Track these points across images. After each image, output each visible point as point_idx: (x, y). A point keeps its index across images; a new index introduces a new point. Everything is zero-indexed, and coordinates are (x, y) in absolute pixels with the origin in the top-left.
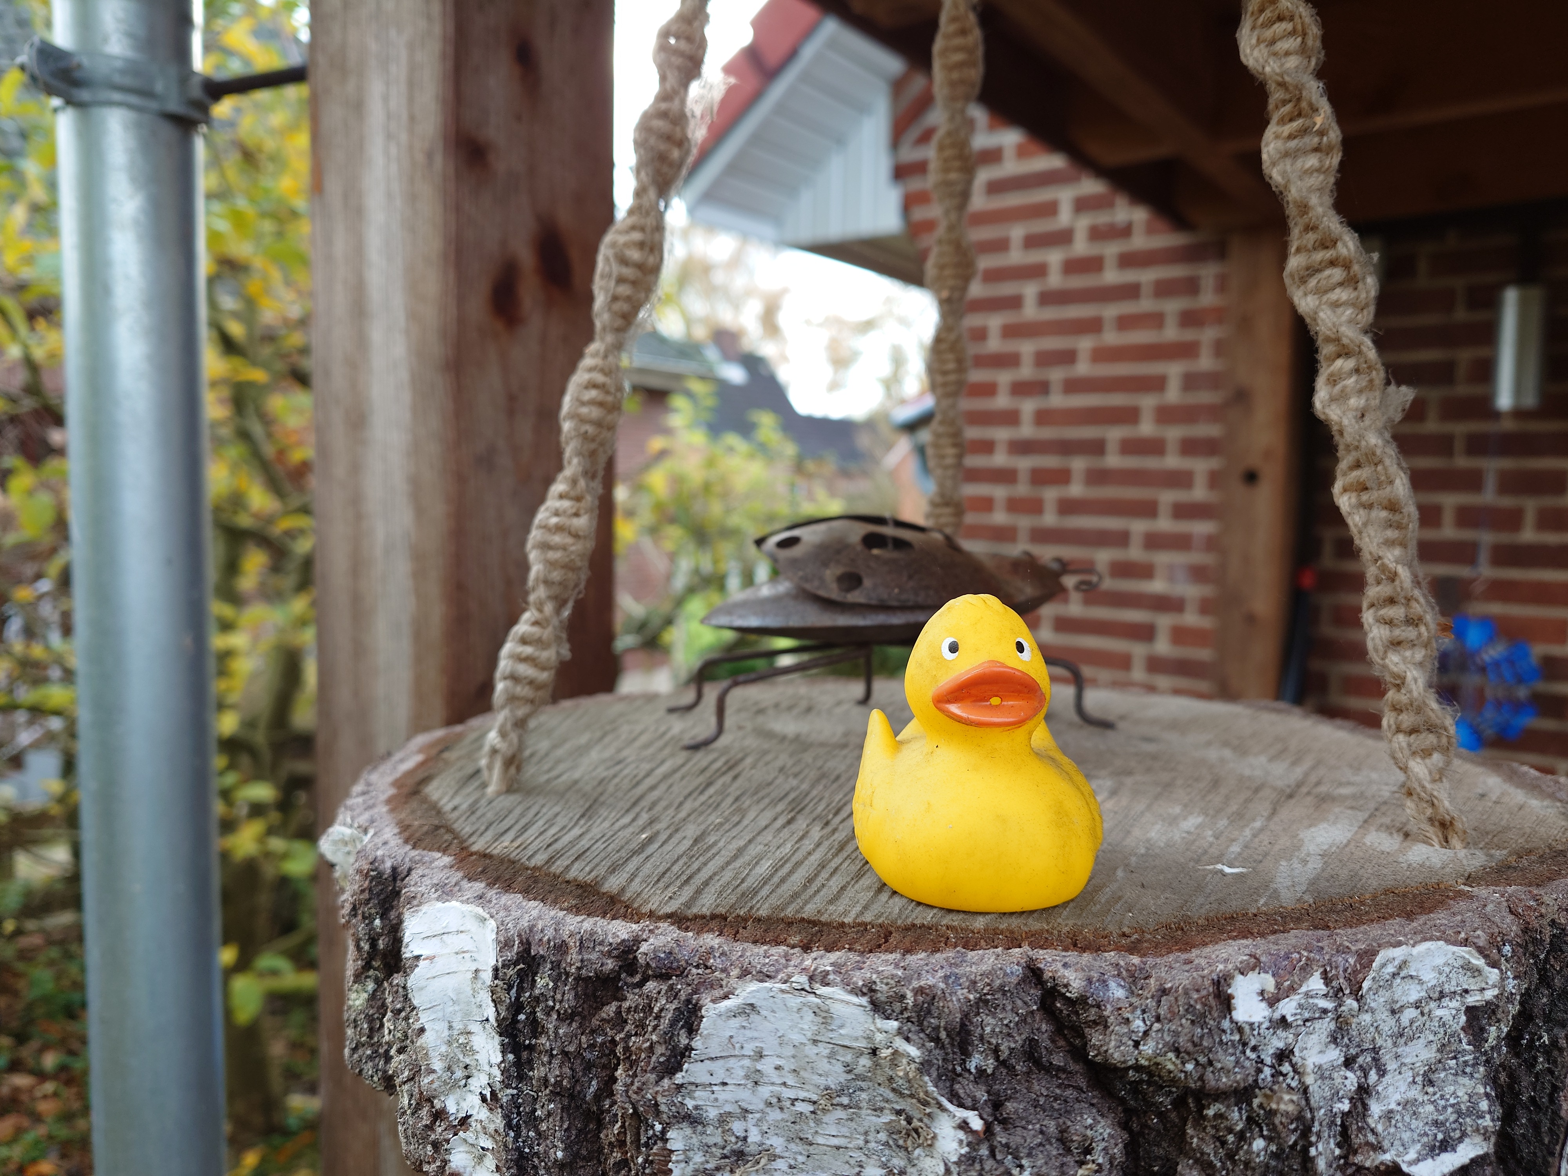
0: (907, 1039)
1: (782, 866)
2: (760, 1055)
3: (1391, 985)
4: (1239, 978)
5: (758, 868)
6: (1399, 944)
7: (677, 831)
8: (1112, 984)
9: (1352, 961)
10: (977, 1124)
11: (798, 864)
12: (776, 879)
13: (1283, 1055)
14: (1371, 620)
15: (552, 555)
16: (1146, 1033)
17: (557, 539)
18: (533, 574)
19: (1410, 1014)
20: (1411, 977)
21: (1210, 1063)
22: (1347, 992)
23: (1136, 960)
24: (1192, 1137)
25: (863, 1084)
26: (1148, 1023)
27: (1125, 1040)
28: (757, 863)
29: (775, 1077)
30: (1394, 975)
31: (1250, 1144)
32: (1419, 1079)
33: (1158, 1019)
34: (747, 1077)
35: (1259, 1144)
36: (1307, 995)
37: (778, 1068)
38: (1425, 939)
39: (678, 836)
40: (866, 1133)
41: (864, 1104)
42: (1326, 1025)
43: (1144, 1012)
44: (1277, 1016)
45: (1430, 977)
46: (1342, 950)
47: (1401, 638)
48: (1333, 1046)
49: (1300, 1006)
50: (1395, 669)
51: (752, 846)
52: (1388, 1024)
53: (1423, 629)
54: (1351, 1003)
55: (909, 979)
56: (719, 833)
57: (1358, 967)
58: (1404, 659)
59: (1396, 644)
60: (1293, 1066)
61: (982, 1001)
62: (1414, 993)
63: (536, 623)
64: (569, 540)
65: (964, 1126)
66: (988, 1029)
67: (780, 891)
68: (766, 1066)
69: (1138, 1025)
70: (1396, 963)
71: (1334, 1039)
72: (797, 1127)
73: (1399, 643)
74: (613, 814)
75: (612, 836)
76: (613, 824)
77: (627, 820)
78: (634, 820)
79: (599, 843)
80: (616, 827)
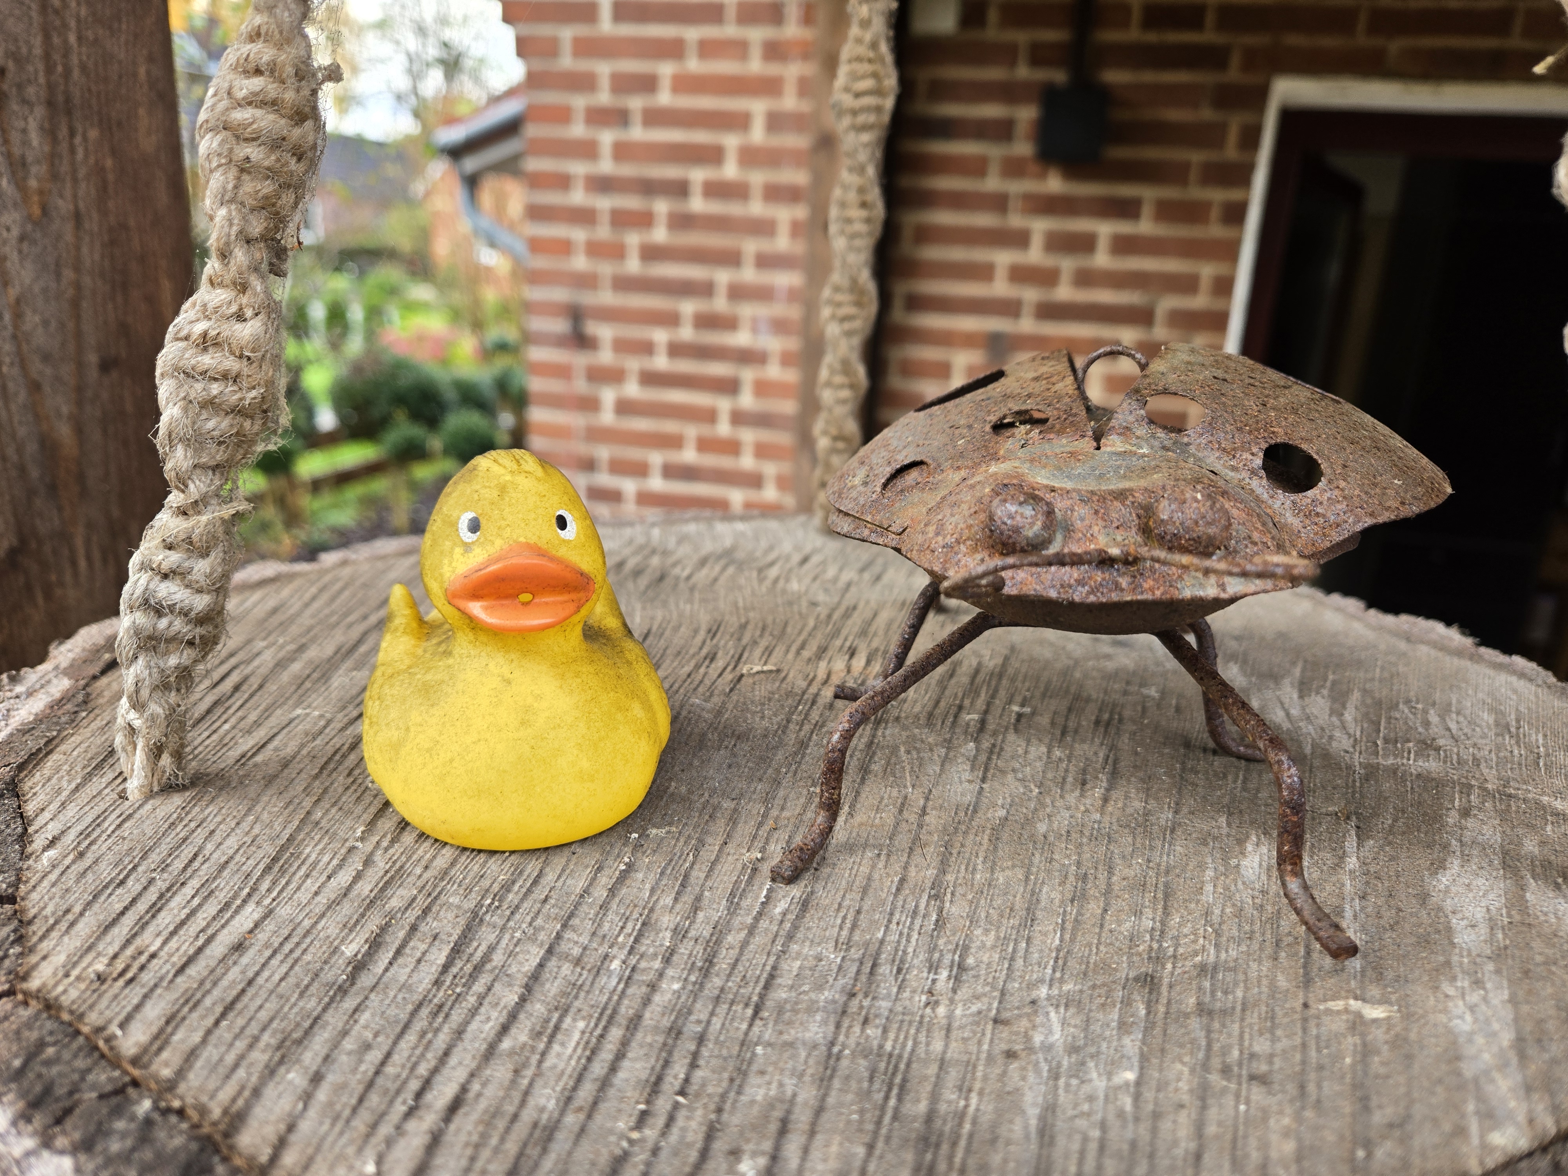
63: (181, 511)
74: (326, 859)
75: (308, 932)
76: (316, 894)
77: (344, 878)
78: (358, 876)
79: (274, 962)
80: (322, 899)
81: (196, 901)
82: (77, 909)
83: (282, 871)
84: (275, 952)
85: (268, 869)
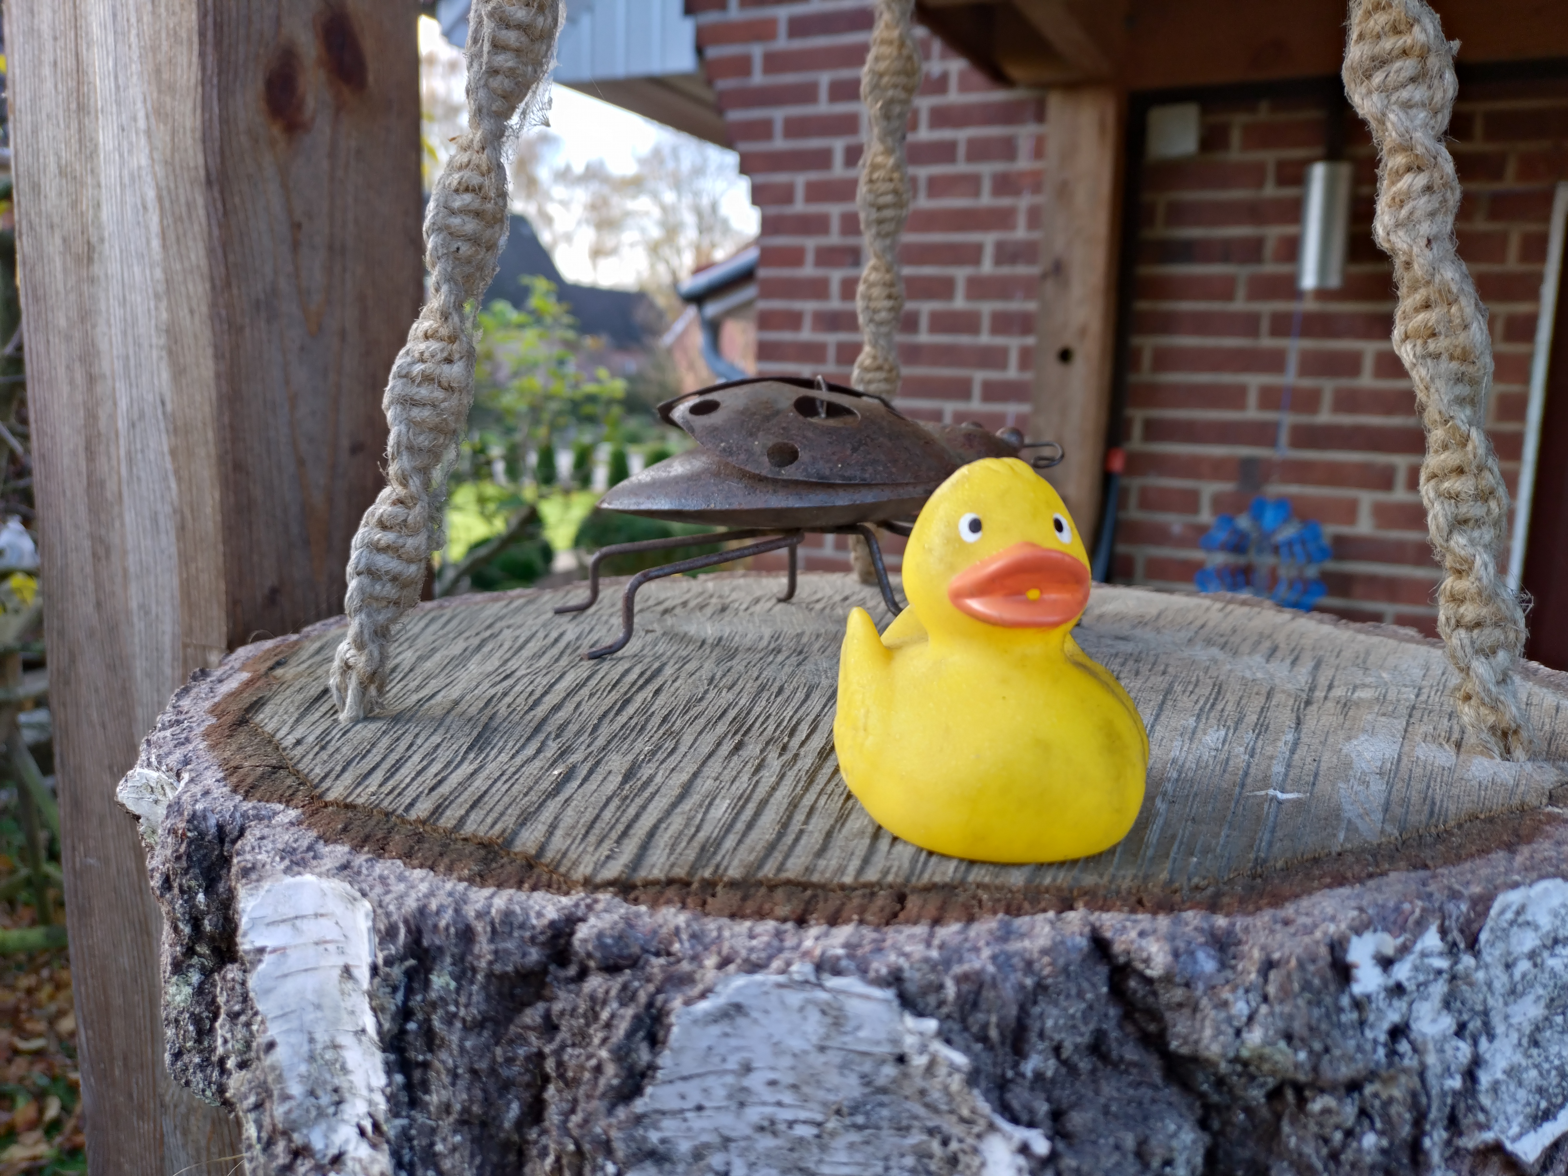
0: (948, 1042)
1: (743, 807)
2: (747, 1069)
3: (1508, 936)
4: (1355, 940)
5: (712, 811)
6: (1515, 885)
7: (598, 763)
8: (1201, 956)
9: (1464, 907)
10: (1041, 1146)
11: (763, 804)
12: (740, 826)
13: (1398, 1032)
14: (1432, 494)
15: (418, 414)
16: (1251, 1019)
17: (424, 392)
18: (392, 439)
19: (1524, 965)
20: (1528, 923)
21: (1327, 1050)
22: (1462, 946)
23: (1221, 921)
24: (1289, 1136)
25: (885, 1099)
26: (1253, 1004)
27: (1224, 1027)
28: (711, 804)
29: (769, 1095)
30: (1512, 923)
31: (1360, 1141)
32: (1525, 1042)
33: (1265, 999)
34: (730, 1097)
35: (1370, 1140)
36: (1424, 955)
37: (773, 1083)
38: (1542, 877)
39: (601, 771)
40: (886, 1159)
41: (885, 1124)
42: (1439, 989)
43: (1247, 991)
44: (1391, 982)
45: (1545, 922)
46: (1455, 895)
47: (1468, 515)
48: (1445, 1012)
49: (1416, 969)
50: (1463, 553)
51: (699, 781)
52: (1501, 981)
53: (1493, 504)
54: (1467, 960)
55: (947, 963)
56: (653, 765)
57: (1472, 915)
58: (1472, 542)
59: (1459, 523)
60: (1411, 1042)
61: (1041, 987)
62: (1527, 941)
63: (400, 501)
64: (439, 394)
65: (1024, 1149)
66: (1050, 1023)
67: (748, 841)
68: (756, 1081)
69: (1240, 1008)
70: (1514, 908)
71: (1447, 1004)
72: (796, 1155)
73: (1466, 521)
74: (511, 744)
75: (514, 773)
76: (513, 757)
77: (530, 751)
78: (539, 751)
79: (499, 784)
80: (518, 760)
81: (425, 763)
82: (339, 768)
83: (481, 750)
84: (495, 781)
85: (470, 749)
